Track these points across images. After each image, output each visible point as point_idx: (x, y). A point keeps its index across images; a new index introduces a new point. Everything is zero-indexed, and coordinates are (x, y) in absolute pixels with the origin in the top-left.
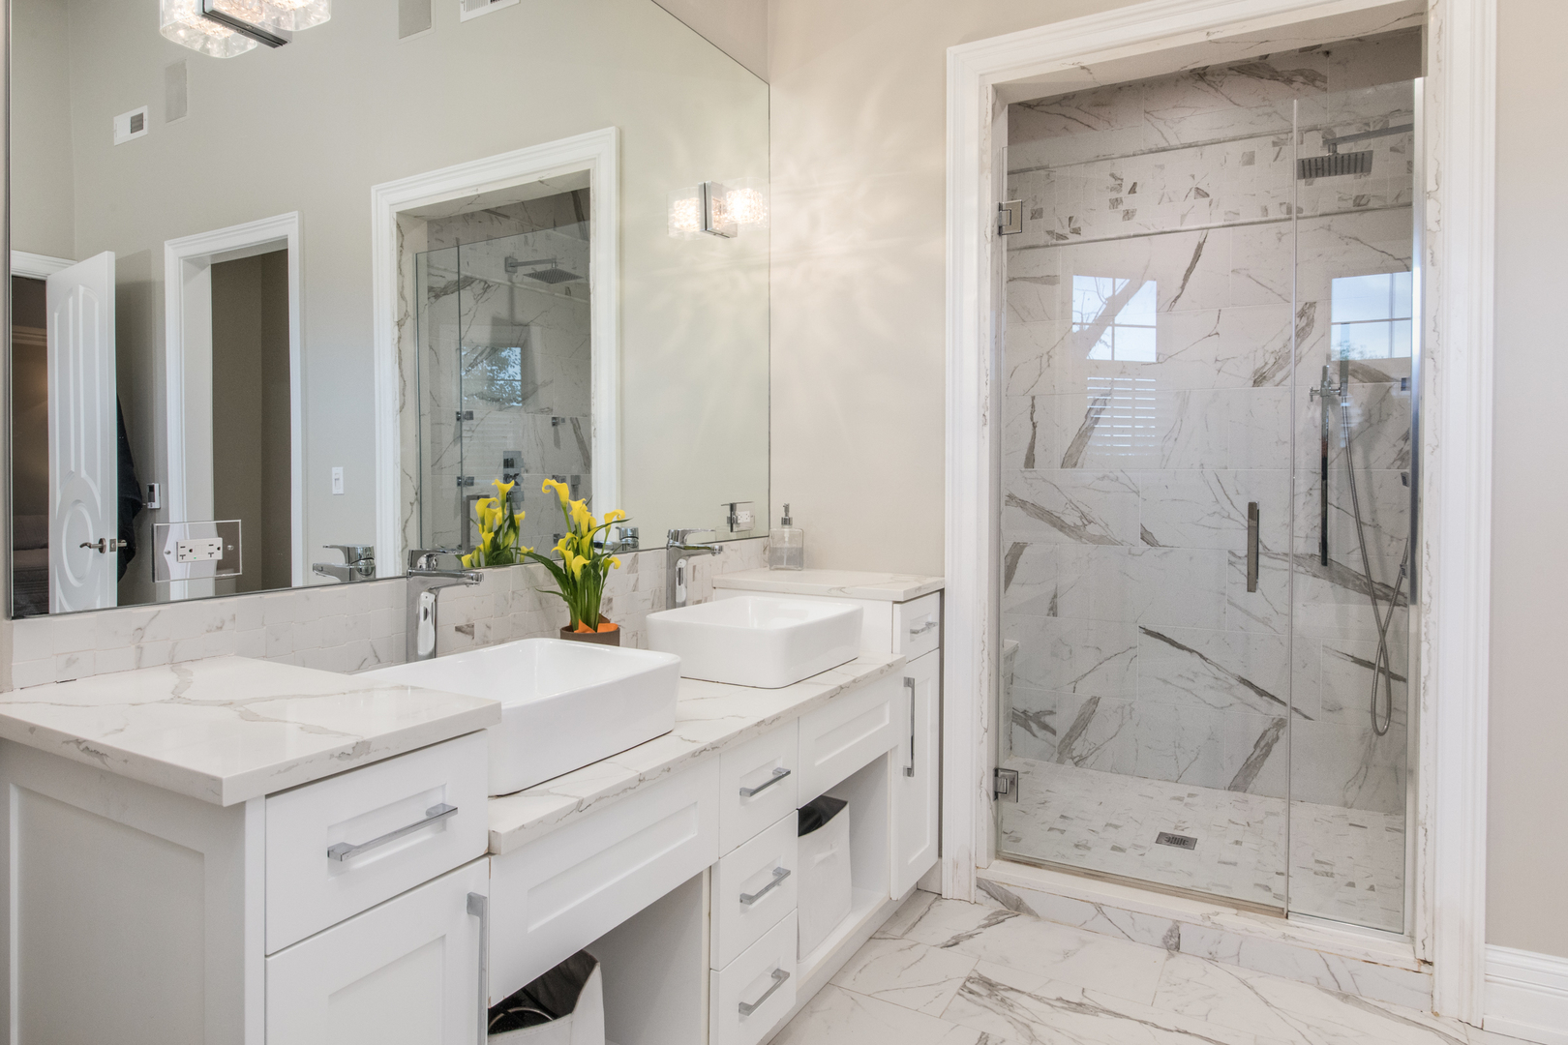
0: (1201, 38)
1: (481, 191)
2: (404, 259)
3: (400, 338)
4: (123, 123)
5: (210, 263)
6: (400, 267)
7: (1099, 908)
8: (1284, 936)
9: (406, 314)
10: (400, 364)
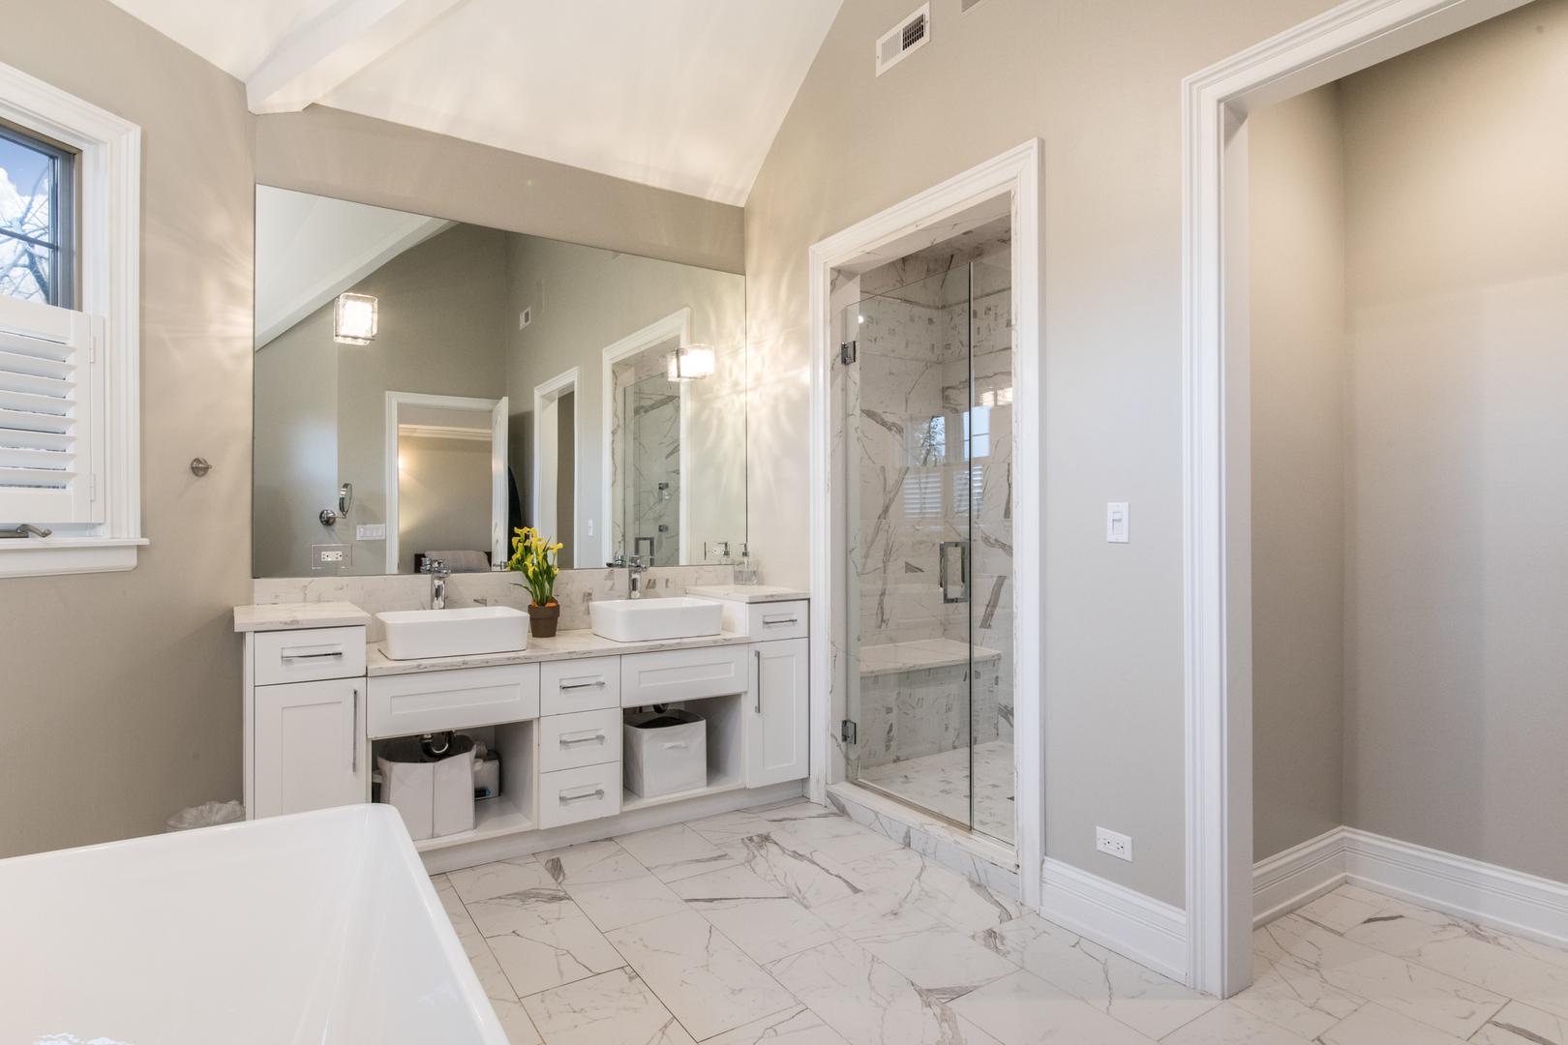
0: (913, 229)
1: (642, 349)
2: (617, 392)
3: (613, 441)
4: (522, 317)
5: (557, 397)
6: (614, 398)
7: (876, 814)
8: (956, 842)
9: (618, 426)
10: (613, 457)
